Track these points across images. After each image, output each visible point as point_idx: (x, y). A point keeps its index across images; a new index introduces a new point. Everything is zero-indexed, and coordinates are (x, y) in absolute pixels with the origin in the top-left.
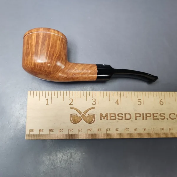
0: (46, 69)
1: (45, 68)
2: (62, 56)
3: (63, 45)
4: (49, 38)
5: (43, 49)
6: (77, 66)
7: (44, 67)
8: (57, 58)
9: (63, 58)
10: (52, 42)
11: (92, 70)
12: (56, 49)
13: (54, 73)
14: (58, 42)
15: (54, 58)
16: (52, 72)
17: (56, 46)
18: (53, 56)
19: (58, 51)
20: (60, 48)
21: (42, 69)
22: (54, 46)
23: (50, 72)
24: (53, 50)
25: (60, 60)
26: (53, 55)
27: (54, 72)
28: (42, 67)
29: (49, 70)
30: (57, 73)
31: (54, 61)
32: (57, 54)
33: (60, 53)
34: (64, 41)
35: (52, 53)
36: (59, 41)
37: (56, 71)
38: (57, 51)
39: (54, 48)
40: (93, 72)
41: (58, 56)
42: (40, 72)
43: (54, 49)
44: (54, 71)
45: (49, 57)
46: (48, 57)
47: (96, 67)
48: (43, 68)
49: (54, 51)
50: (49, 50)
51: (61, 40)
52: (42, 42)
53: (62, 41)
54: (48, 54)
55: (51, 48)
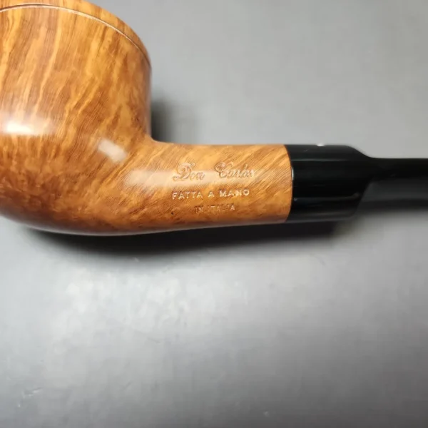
0: (29, 165)
1: (26, 162)
2: (114, 108)
3: (119, 63)
4: (49, 29)
5: (16, 72)
6: (191, 154)
7: (18, 154)
8: (84, 111)
9: (117, 117)
10: (62, 42)
11: (267, 167)
12: (83, 74)
13: (76, 188)
14: (94, 45)
15: (71, 113)
16: (64, 185)
17: (81, 62)
18: (66, 102)
19: (93, 81)
20: (103, 72)
21: (13, 169)
22: (70, 59)
23: (55, 180)
24: (64, 75)
25: (100, 120)
26: (65, 97)
27: (75, 182)
28: (9, 156)
29: (47, 169)
30: (90, 190)
31: (68, 123)
32: (84, 96)
33: (103, 90)
34: (126, 47)
35: (60, 89)
36: (100, 45)
37: (82, 178)
38: (85, 82)
39: (74, 68)
40: (272, 174)
41: (90, 104)
42: (9, 186)
43: (73, 73)
44: (73, 179)
45: (41, 108)
46: (36, 108)
47: (284, 151)
48: (14, 162)
49: (69, 82)
50: (47, 75)
51: (109, 39)
52: (15, 46)
53: (115, 47)
54: (41, 91)
55: (56, 68)
